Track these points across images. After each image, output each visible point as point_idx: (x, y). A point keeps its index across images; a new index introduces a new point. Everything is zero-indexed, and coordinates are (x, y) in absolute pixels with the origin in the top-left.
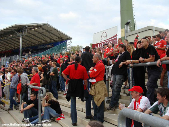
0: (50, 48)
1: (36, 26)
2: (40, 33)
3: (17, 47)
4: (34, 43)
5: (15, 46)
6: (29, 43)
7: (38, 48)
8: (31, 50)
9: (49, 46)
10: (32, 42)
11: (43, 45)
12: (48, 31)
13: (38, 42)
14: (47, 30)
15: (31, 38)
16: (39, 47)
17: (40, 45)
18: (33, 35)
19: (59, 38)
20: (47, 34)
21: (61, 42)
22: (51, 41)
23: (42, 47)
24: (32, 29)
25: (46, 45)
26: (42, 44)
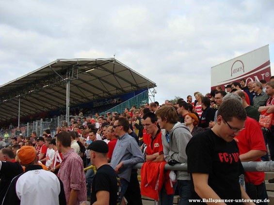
0: (117, 104)
1: (93, 65)
2: (99, 78)
3: (57, 107)
4: (86, 98)
5: (52, 105)
6: (77, 98)
7: (94, 106)
8: (81, 110)
9: (115, 100)
10: (83, 95)
11: (104, 101)
12: (113, 73)
13: (94, 95)
14: (112, 71)
15: (82, 88)
16: (96, 105)
17: (98, 101)
18: (85, 82)
19: (132, 85)
20: (111, 79)
21: (137, 92)
22: (118, 92)
23: (102, 103)
24: (84, 70)
25: (109, 99)
26: (102, 99)
